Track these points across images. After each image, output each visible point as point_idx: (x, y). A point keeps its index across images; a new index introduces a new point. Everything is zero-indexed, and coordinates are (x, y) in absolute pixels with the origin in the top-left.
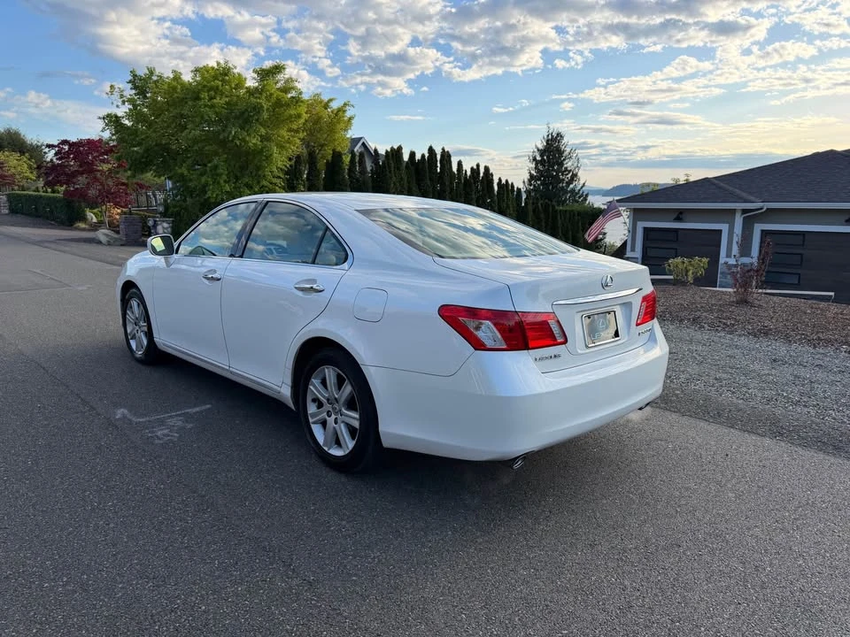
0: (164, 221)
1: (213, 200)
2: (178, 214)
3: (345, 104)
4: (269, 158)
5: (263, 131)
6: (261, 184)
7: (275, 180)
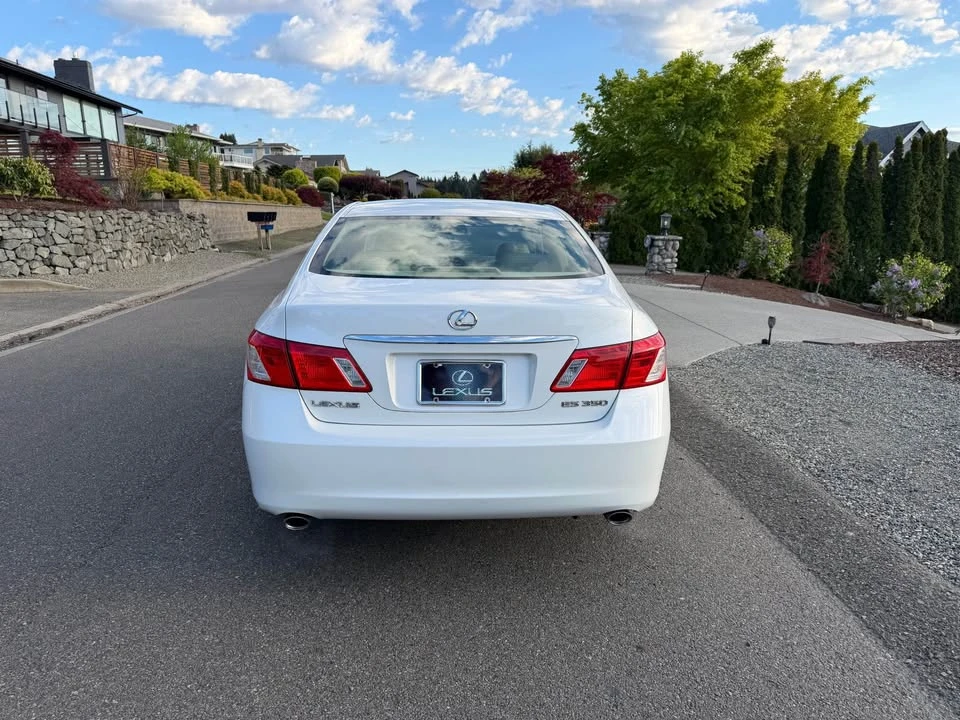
0: (601, 235)
1: (656, 211)
2: (617, 227)
3: (862, 81)
4: (724, 160)
5: (721, 128)
6: (715, 190)
7: (734, 186)
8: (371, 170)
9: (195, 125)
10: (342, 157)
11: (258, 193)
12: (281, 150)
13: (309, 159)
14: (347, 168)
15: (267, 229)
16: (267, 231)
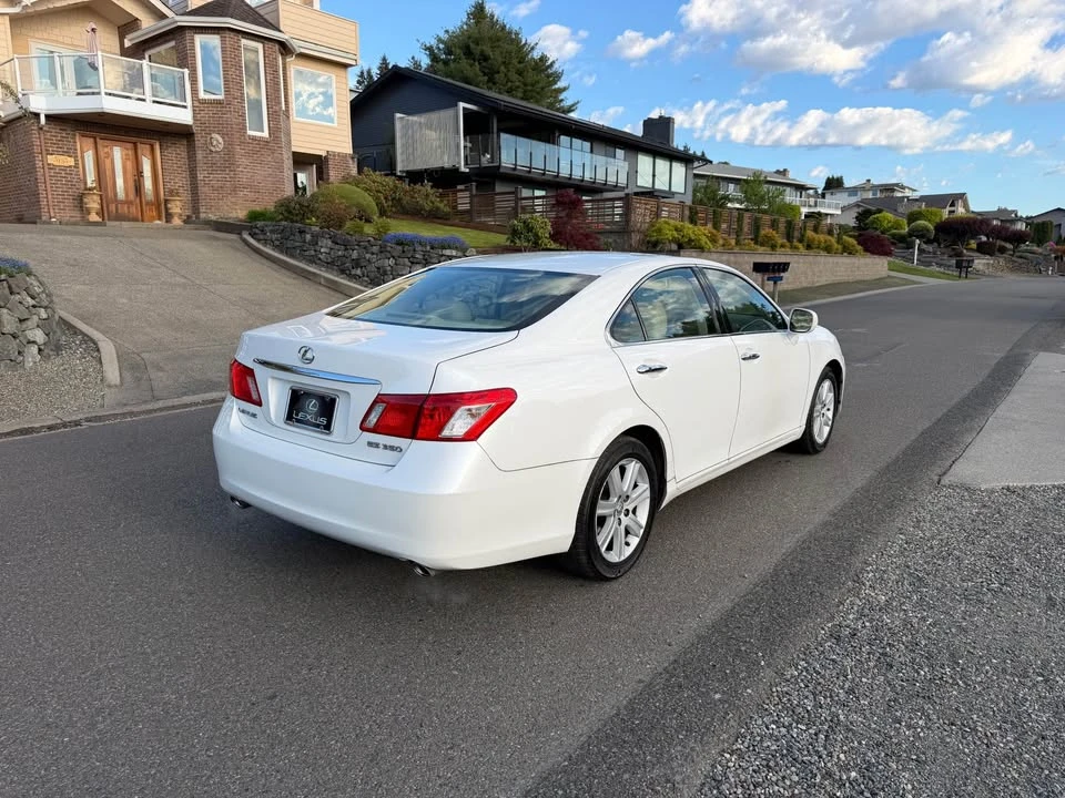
8: (1005, 210)
9: (785, 170)
10: (962, 196)
11: (801, 241)
12: (893, 191)
13: (916, 200)
14: (967, 210)
15: (776, 280)
16: (775, 283)
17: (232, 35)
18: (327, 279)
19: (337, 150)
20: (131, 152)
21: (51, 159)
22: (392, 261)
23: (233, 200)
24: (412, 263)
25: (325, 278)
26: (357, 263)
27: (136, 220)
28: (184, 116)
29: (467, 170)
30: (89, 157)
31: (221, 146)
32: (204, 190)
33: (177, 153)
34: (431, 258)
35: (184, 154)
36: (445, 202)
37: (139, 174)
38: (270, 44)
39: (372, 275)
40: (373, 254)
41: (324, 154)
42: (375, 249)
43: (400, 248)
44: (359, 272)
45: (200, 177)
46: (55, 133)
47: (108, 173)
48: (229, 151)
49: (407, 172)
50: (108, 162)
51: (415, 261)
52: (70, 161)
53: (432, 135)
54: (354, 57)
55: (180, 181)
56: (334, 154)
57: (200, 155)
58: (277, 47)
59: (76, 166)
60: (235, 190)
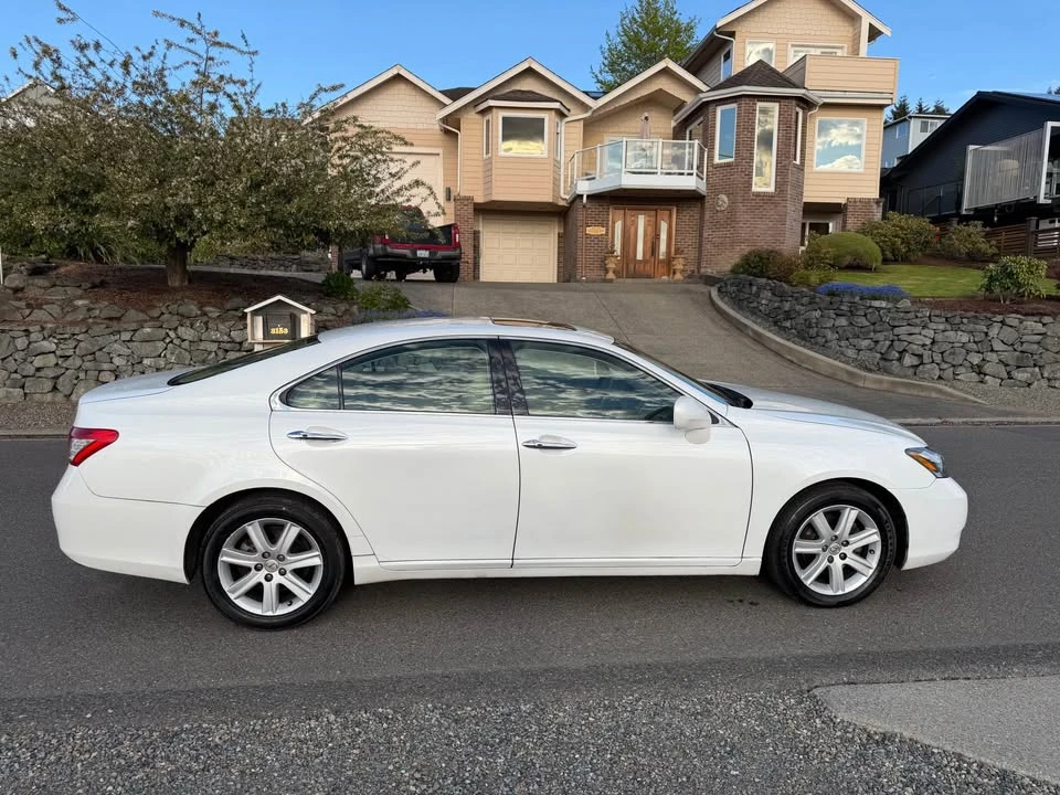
17: (747, 101)
18: (755, 332)
19: (859, 196)
20: (653, 219)
21: (590, 230)
22: (817, 314)
23: (730, 254)
24: (837, 315)
25: (753, 330)
26: (788, 315)
27: (649, 277)
28: (688, 183)
29: (1049, 201)
30: (619, 225)
31: (726, 206)
32: (707, 246)
33: (691, 214)
34: (857, 310)
35: (697, 216)
36: (994, 242)
37: (657, 236)
38: (786, 102)
39: (799, 327)
40: (802, 305)
41: (843, 201)
42: (805, 300)
43: (828, 299)
44: (788, 324)
45: (705, 235)
46: (595, 208)
47: (632, 237)
48: (732, 210)
49: (976, 209)
50: (633, 229)
51: (840, 312)
52: (602, 231)
53: (1013, 164)
54: (891, 96)
55: (690, 240)
56: (855, 200)
57: (707, 216)
58: (794, 102)
59: (607, 234)
60: (733, 244)
